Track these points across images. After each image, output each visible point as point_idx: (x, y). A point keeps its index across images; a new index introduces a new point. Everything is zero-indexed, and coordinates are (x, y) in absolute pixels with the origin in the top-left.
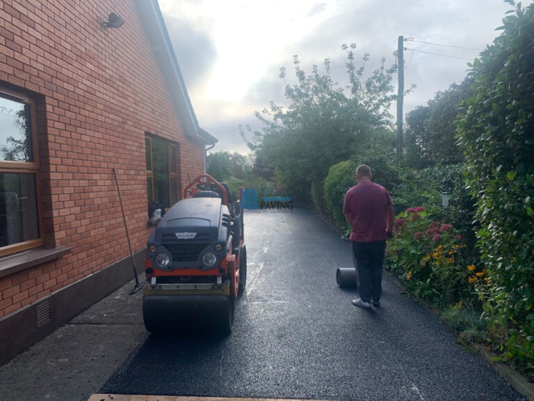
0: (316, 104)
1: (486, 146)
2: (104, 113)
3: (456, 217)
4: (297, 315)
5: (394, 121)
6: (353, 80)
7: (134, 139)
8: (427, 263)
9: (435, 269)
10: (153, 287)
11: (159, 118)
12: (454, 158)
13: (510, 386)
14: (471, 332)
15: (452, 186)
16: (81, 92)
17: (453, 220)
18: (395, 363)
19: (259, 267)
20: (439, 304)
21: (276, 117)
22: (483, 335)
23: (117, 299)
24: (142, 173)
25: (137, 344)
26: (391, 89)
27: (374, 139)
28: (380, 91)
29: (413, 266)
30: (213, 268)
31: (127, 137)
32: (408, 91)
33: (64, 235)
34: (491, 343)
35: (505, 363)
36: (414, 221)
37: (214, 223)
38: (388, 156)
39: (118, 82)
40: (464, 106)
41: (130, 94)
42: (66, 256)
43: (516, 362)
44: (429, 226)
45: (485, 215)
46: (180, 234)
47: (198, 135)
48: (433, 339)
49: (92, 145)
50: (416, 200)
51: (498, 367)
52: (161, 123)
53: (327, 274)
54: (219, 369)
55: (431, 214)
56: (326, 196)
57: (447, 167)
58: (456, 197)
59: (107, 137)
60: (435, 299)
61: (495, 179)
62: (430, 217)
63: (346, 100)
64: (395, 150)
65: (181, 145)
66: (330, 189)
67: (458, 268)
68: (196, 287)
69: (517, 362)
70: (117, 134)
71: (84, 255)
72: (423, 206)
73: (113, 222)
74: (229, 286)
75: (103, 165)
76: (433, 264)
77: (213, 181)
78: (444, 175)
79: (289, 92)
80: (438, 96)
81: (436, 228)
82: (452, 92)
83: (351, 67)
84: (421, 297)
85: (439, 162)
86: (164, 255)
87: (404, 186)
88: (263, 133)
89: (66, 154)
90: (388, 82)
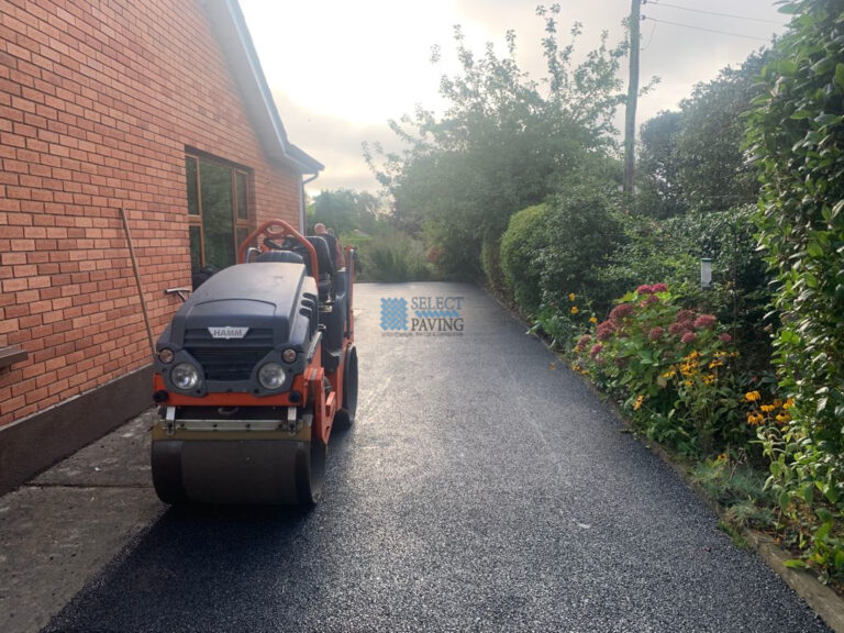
0: (491, 110)
1: (812, 158)
2: (98, 107)
3: (723, 302)
4: (438, 470)
5: (621, 139)
6: (554, 68)
7: (164, 158)
8: (669, 382)
9: (684, 394)
10: (170, 425)
11: (213, 123)
12: (720, 200)
13: (819, 617)
14: (746, 509)
15: (717, 247)
16: (48, 65)
17: (717, 307)
18: (608, 569)
19: (384, 382)
20: (688, 455)
21: (424, 129)
22: (767, 514)
23: (126, 439)
24: (179, 218)
25: (142, 525)
26: (617, 84)
27: (587, 169)
28: (599, 87)
29: (645, 386)
30: (279, 392)
31: (149, 153)
32: (646, 89)
33: (16, 327)
34: (781, 531)
35: (808, 571)
36: (649, 308)
37: (283, 310)
38: (609, 196)
39: (127, 52)
40: (767, 78)
41: (153, 76)
42: (19, 365)
43: (829, 571)
44: (675, 317)
45: (799, 304)
46: (217, 329)
47: (286, 155)
48: (676, 520)
49: (74, 165)
50: (652, 272)
51: (795, 580)
52: (216, 131)
53: (498, 396)
54: (282, 580)
55: (679, 296)
56: (504, 265)
57: (710, 215)
58: (724, 267)
59: (104, 150)
60: (682, 445)
61: (826, 229)
62: (675, 302)
63: (540, 102)
64: (621, 189)
65: (256, 173)
66: (511, 252)
67: (724, 391)
68: (248, 426)
69: (831, 571)
70: (126, 147)
71: (61, 361)
72: (666, 281)
73: (120, 303)
74: (310, 425)
75: (98, 201)
76: (681, 383)
77: (292, 233)
78: (703, 228)
79: (447, 87)
80: (698, 92)
81: (687, 321)
82: (724, 83)
83: (550, 45)
84: (656, 439)
85: (695, 207)
86: (189, 368)
87: (635, 248)
88: (403, 157)
89: (15, 177)
90: (611, 74)
